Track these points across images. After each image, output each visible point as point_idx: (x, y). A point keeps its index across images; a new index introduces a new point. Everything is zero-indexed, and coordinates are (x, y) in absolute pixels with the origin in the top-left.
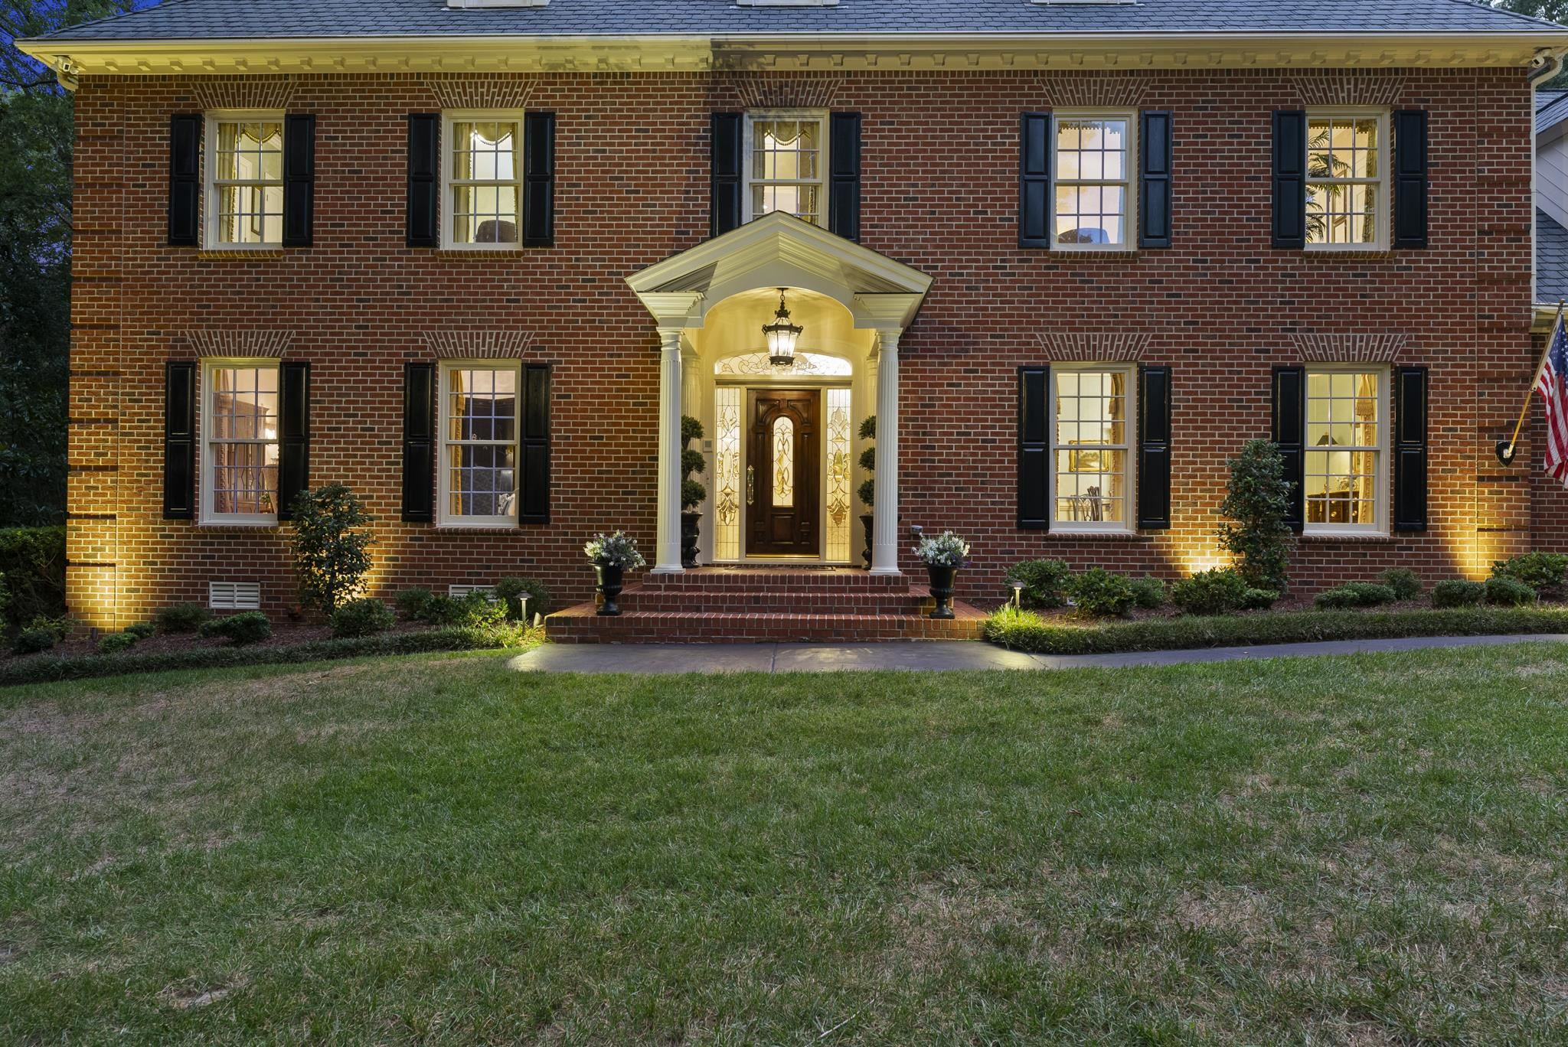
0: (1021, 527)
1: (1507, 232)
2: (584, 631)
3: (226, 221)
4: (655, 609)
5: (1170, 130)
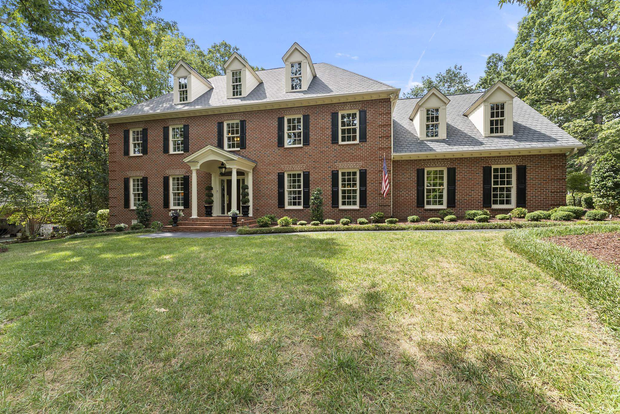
0: (279, 207)
1: (386, 137)
2: (169, 230)
4: (186, 225)
5: (309, 119)
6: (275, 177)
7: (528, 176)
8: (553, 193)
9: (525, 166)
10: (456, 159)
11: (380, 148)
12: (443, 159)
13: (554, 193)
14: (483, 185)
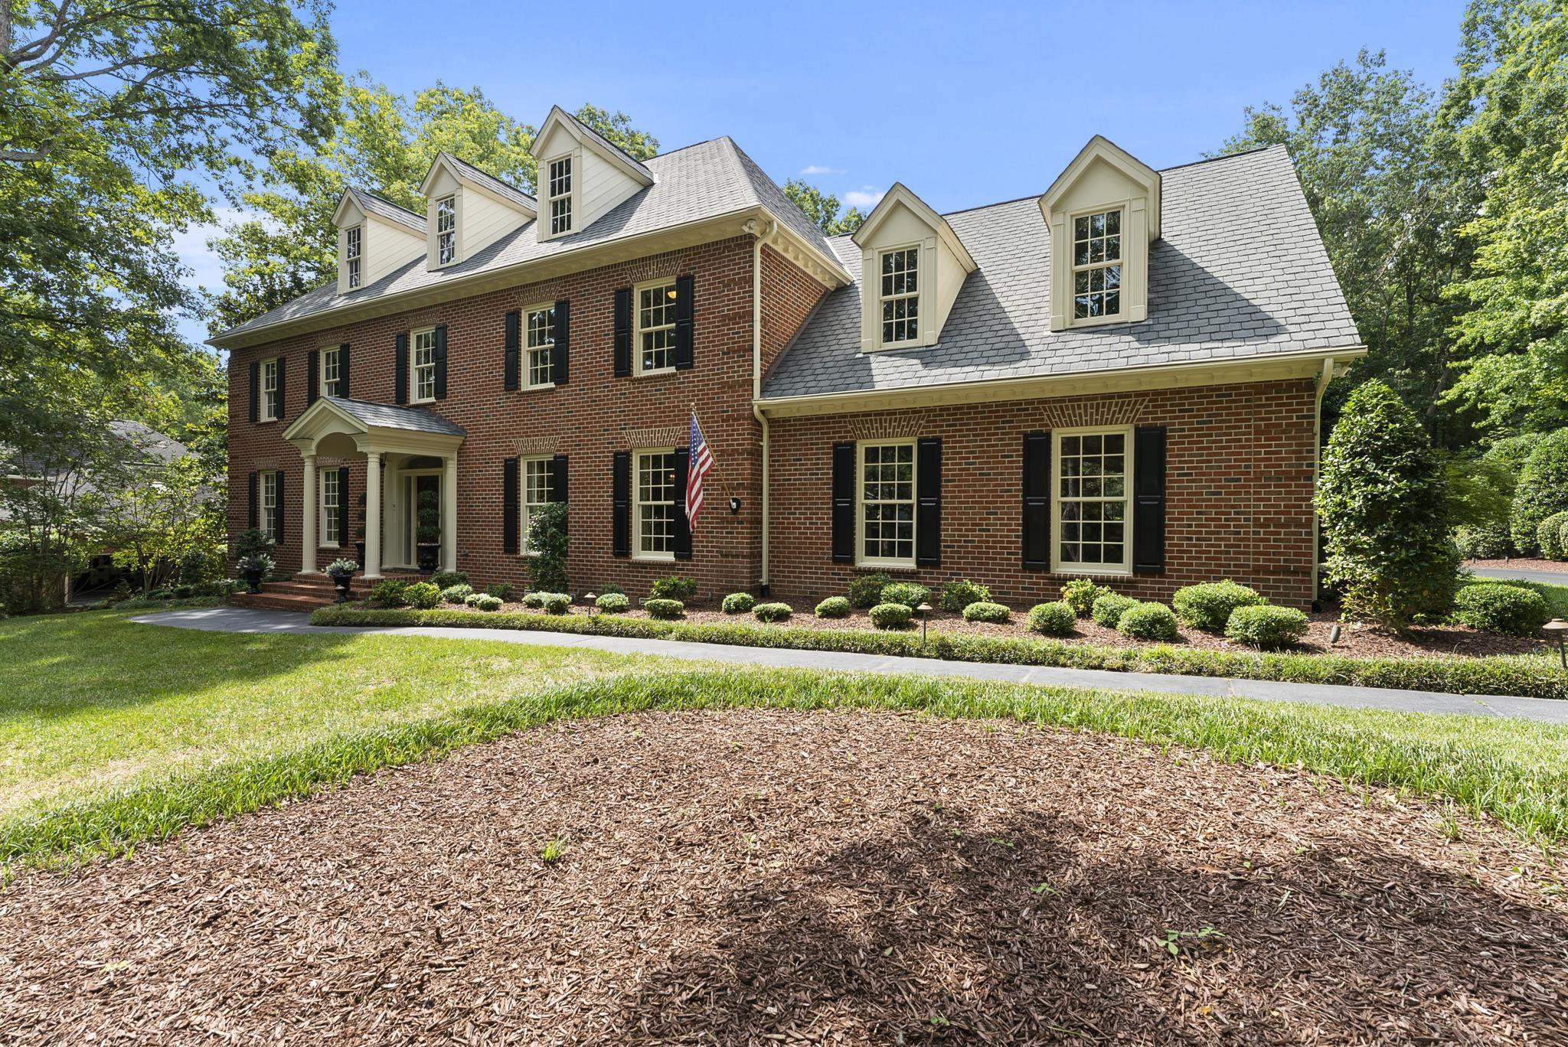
1: (738, 351)
5: (569, 311)
6: (498, 471)
7: (1173, 464)
8: (1262, 526)
9: (1163, 429)
10: (943, 409)
11: (724, 385)
12: (905, 412)
13: (1265, 525)
14: (1023, 496)
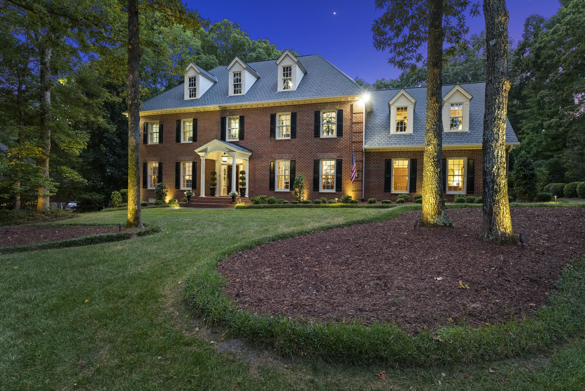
0: (270, 190)
1: (358, 133)
2: (184, 205)
3: (152, 139)
4: (196, 202)
5: (296, 116)
6: (267, 165)
9: (474, 159)
10: (417, 151)
11: (353, 142)
12: (407, 152)
